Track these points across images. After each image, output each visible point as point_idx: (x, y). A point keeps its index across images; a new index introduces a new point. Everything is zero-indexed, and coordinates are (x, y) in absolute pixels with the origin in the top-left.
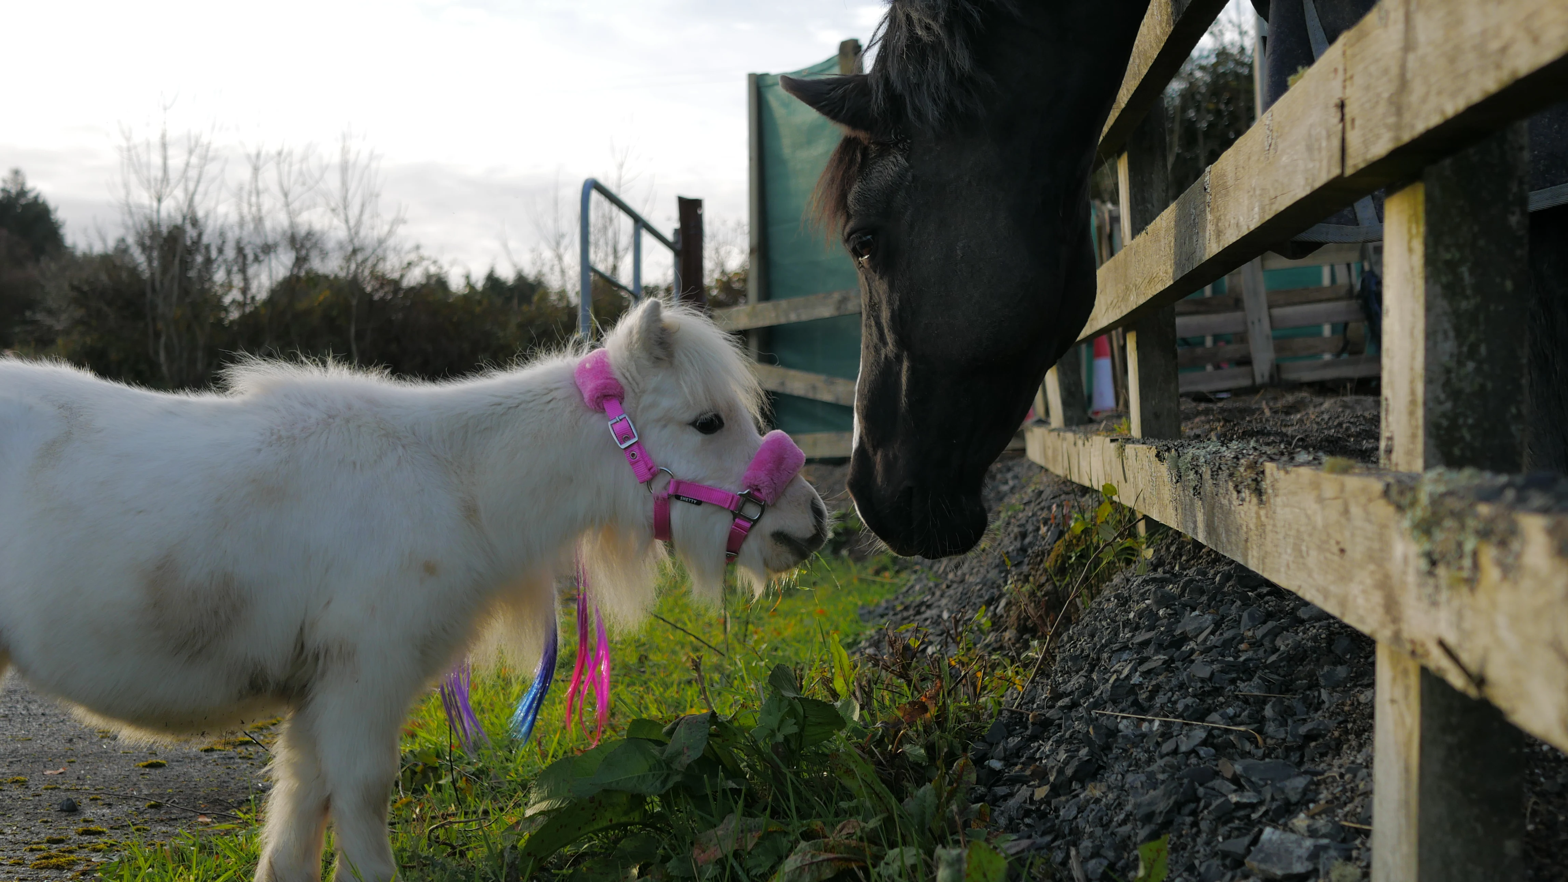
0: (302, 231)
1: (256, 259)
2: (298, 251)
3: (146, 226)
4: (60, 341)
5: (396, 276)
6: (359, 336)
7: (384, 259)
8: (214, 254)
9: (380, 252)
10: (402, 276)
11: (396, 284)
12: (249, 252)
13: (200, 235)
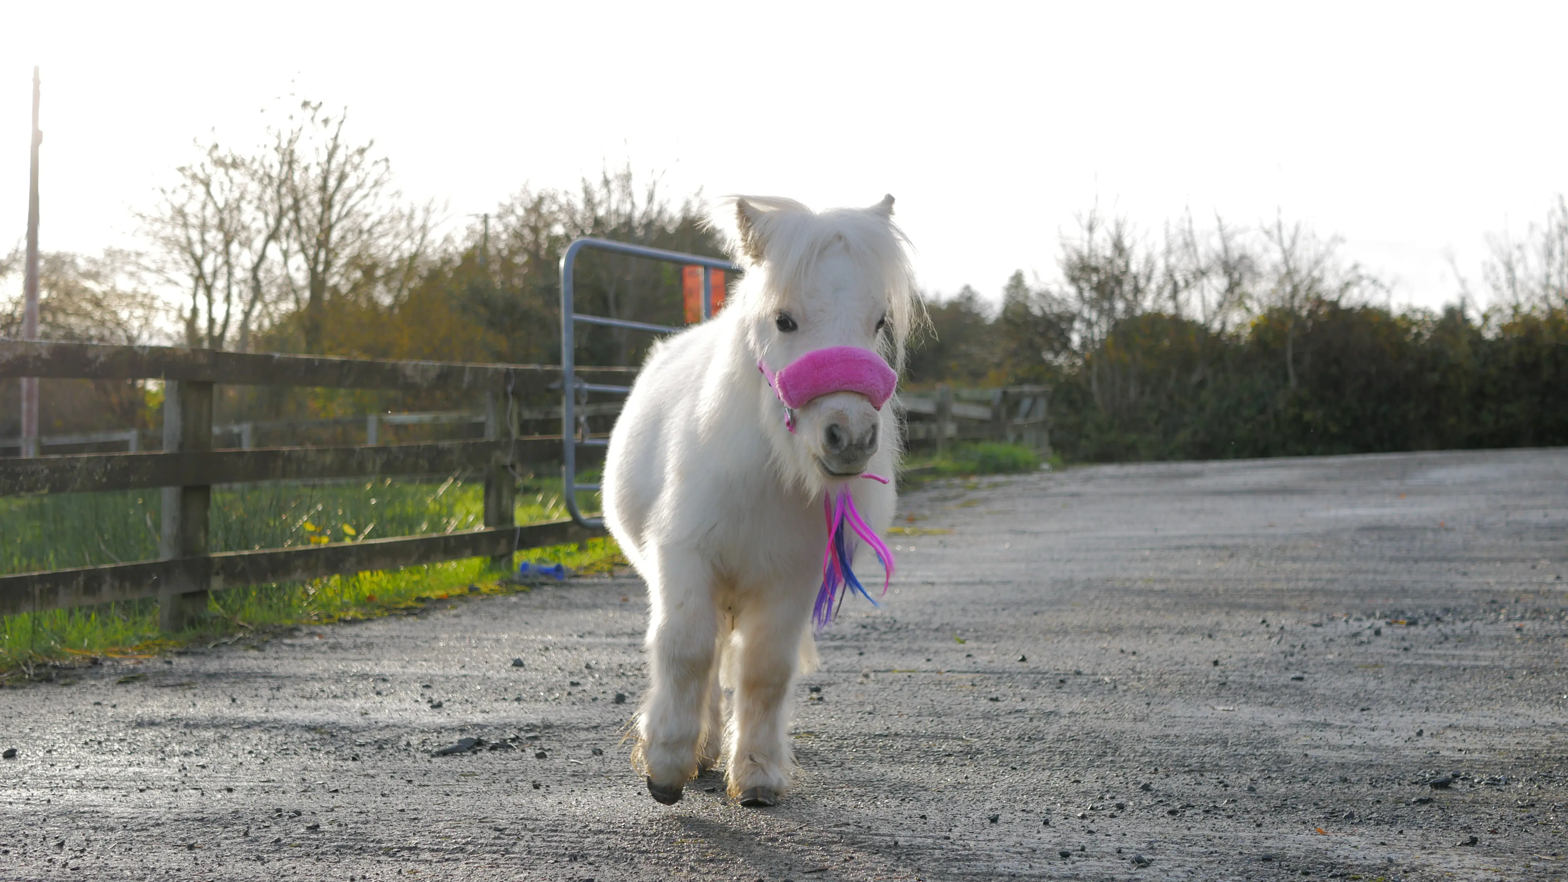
0: (1235, 254)
1: (1187, 284)
2: (1230, 276)
3: (1075, 258)
4: (992, 373)
5: (1334, 297)
6: (1296, 360)
7: (1320, 280)
8: (1142, 283)
9: (1316, 273)
10: (1340, 297)
11: (1335, 305)
12: (1179, 278)
13: (1127, 265)
